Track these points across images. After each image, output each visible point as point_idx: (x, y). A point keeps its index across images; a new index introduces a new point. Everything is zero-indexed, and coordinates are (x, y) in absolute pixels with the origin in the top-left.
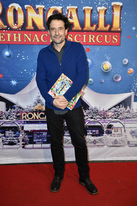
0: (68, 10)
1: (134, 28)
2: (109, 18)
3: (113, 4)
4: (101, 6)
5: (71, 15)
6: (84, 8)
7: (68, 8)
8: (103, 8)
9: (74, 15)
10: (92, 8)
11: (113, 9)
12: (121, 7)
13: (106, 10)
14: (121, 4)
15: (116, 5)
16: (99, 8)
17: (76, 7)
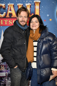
0: (8, 6)
1: (48, 15)
2: (33, 10)
3: (35, 1)
4: (28, 3)
5: (10, 9)
6: (18, 4)
7: (8, 4)
8: (29, 4)
9: (12, 9)
10: (22, 4)
11: (35, 5)
12: (40, 3)
13: (31, 6)
14: (40, 1)
15: (36, 2)
16: (26, 4)
17: (13, 4)
